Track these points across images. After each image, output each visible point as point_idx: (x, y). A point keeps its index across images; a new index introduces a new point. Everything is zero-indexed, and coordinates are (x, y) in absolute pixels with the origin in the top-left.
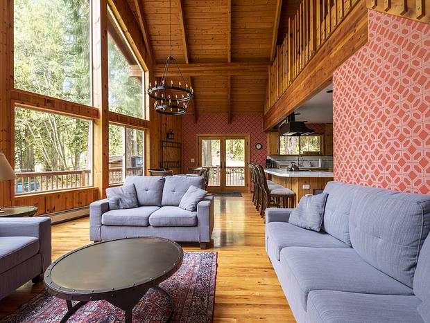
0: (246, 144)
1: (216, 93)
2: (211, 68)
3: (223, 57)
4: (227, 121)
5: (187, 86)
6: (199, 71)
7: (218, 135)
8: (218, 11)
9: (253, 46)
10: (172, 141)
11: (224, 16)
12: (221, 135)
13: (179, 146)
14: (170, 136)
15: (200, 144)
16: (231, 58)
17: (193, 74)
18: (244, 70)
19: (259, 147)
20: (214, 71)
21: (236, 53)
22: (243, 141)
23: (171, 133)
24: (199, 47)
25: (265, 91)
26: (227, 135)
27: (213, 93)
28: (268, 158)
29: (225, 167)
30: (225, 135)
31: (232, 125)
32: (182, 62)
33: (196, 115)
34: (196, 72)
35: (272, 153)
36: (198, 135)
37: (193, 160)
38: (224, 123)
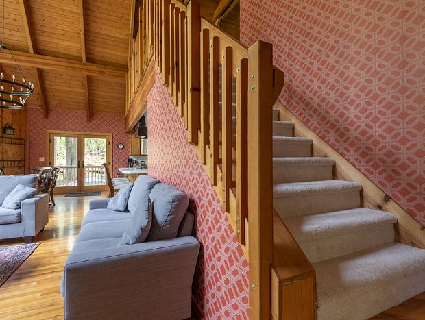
0: (108, 143)
1: (71, 89)
2: (63, 64)
3: (77, 54)
4: (86, 119)
5: (23, 80)
6: (47, 64)
7: (75, 132)
8: (69, 9)
9: (110, 52)
10: (12, 136)
11: (76, 16)
12: (79, 133)
13: (23, 143)
14: (8, 131)
15: (51, 142)
16: (86, 58)
17: (40, 66)
18: (100, 72)
19: (121, 146)
20: (66, 67)
21: (93, 54)
22: (104, 140)
23: (10, 128)
24: (48, 40)
25: (125, 94)
26: (86, 133)
27: (67, 89)
28: (131, 157)
29: (83, 166)
30: (83, 133)
31: (91, 124)
32: (24, 50)
33: (47, 110)
34: (43, 64)
35: (134, 153)
36: (49, 131)
37: (42, 159)
38: (82, 121)
